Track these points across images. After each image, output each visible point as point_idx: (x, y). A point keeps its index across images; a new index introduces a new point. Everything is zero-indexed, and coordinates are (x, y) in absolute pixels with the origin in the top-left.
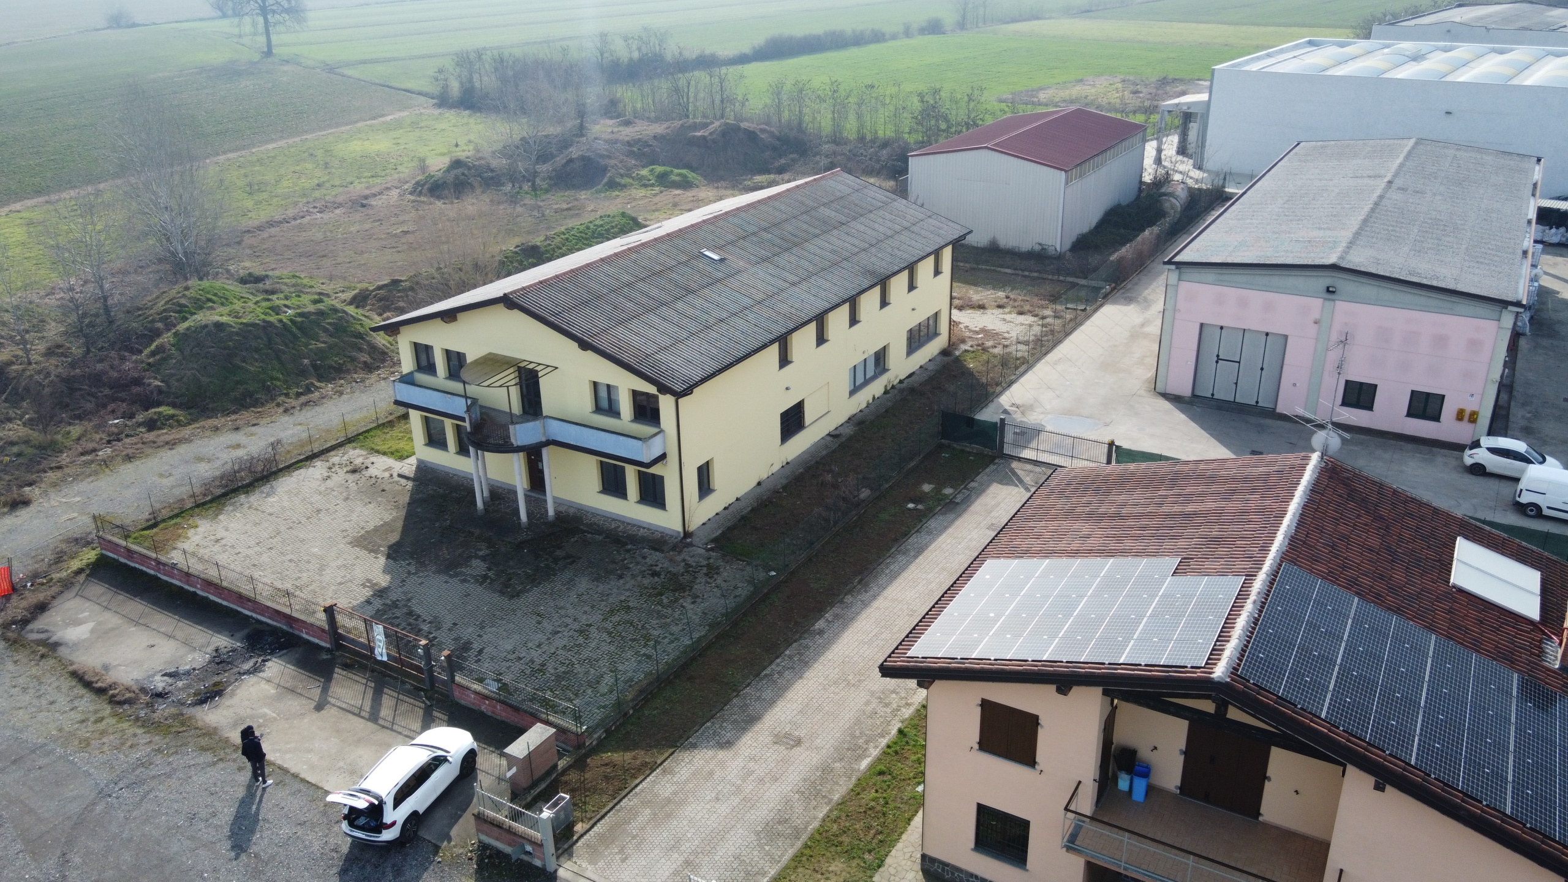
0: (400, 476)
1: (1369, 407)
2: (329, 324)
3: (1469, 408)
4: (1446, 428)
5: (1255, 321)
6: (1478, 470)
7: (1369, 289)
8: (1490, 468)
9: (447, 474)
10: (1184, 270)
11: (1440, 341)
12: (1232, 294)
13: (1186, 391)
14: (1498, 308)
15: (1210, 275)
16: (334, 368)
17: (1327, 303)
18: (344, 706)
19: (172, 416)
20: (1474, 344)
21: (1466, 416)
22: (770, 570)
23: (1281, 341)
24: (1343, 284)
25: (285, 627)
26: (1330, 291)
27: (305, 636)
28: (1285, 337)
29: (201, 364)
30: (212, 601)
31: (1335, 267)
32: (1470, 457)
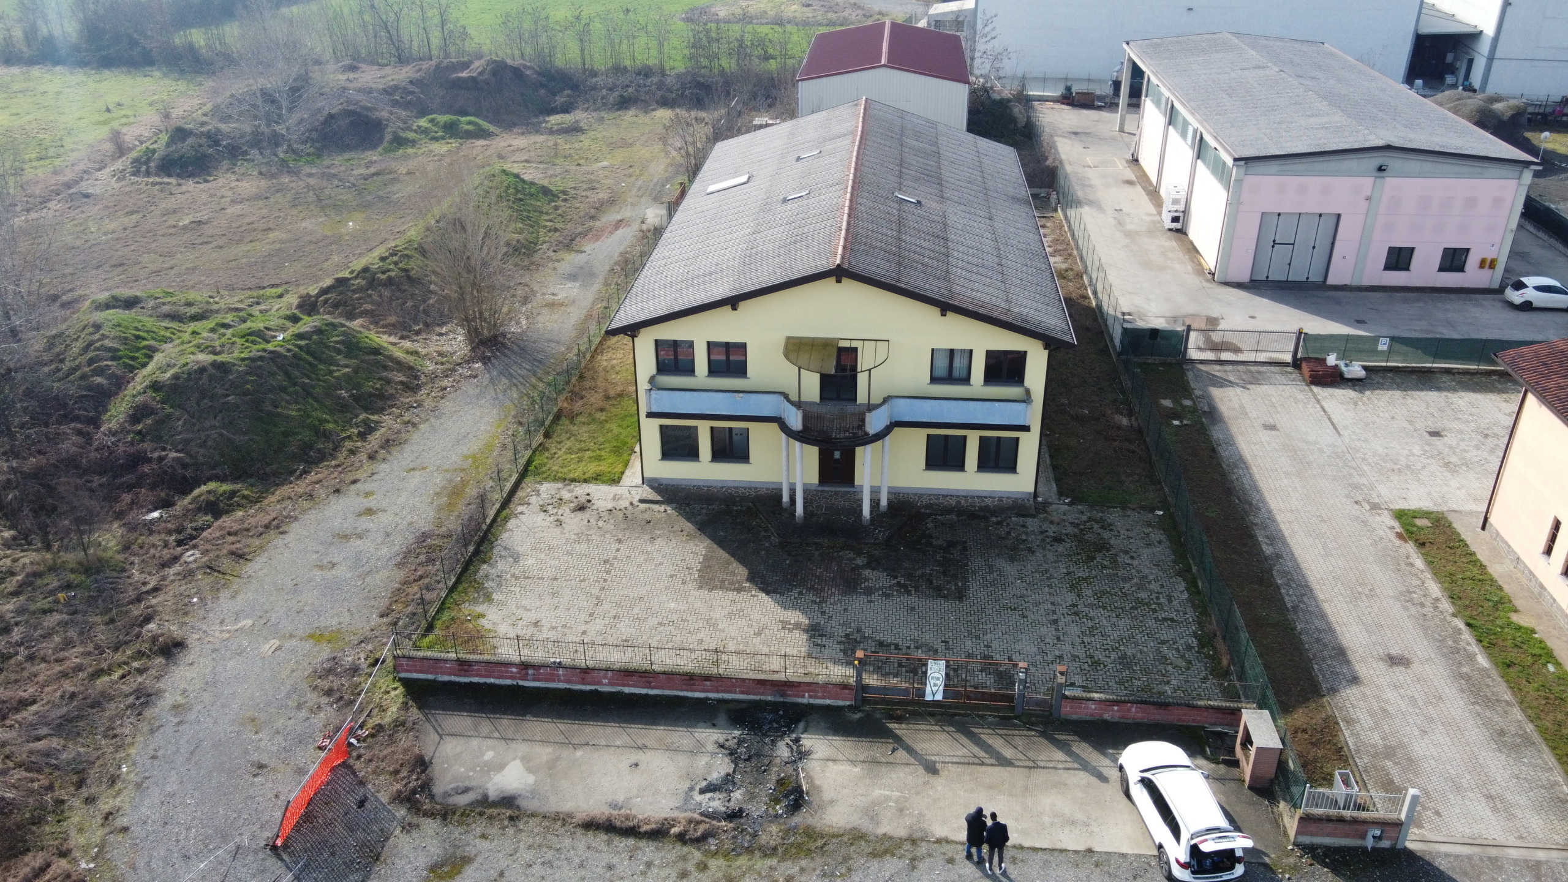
0: (642, 501)
1: (1407, 268)
2: (337, 342)
3: (1489, 257)
4: (1472, 276)
5: (1312, 206)
6: (1527, 307)
7: (1413, 164)
8: (1536, 304)
9: (699, 487)
10: (1251, 164)
11: (1471, 202)
12: (1292, 182)
13: (1245, 277)
14: (1519, 169)
15: (1274, 166)
16: (374, 395)
17: (1378, 180)
18: (955, 759)
19: (233, 493)
20: (1497, 201)
21: (1488, 264)
22: (1152, 510)
23: (1334, 220)
24: (1394, 162)
25: (769, 698)
26: (1381, 169)
27: (805, 701)
28: (1339, 216)
29: (223, 418)
30: (632, 694)
31: (1388, 148)
32: (1517, 297)
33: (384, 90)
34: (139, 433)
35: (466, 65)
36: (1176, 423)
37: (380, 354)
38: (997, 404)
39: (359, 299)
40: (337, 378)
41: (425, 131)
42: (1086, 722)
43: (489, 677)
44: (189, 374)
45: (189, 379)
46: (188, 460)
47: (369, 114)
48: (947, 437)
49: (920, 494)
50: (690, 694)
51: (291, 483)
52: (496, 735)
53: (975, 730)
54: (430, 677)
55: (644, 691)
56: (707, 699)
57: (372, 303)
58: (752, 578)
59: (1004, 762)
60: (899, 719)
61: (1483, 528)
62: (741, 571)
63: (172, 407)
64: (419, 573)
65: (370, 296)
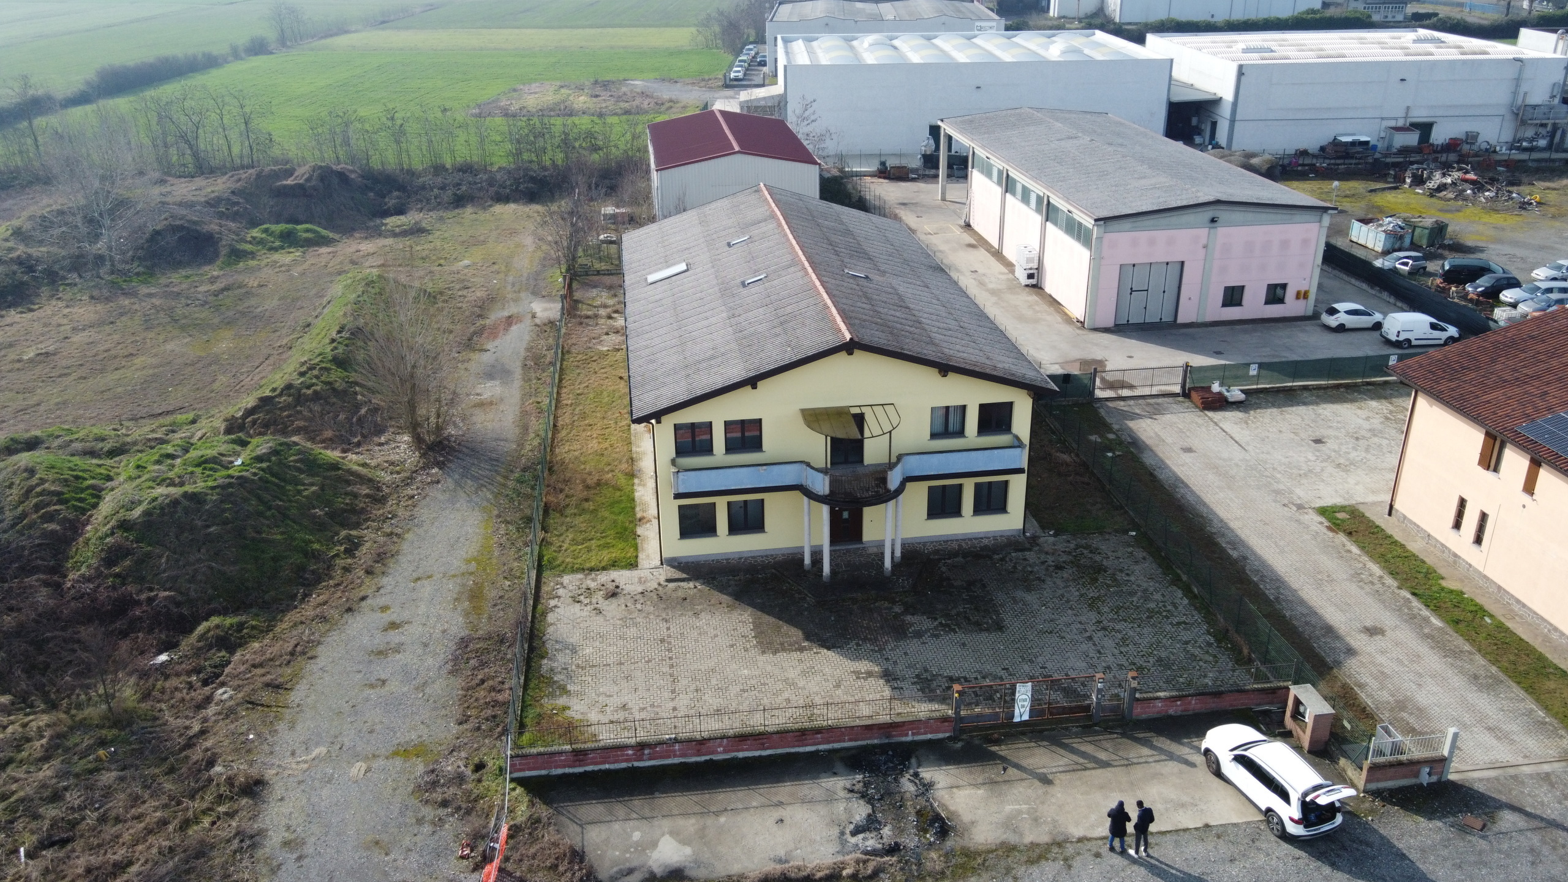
1: (1240, 304)
3: (1303, 289)
4: (1291, 307)
5: (1160, 255)
6: (1341, 328)
7: (1238, 215)
8: (1348, 326)
9: (718, 562)
10: (1109, 223)
11: (1285, 244)
12: (1143, 236)
13: (1110, 323)
14: (1319, 213)
15: (1127, 224)
17: (1212, 231)
20: (1305, 242)
21: (1302, 295)
22: (1126, 532)
23: (1178, 267)
24: (1223, 214)
25: (876, 741)
26: (1213, 221)
27: (909, 738)
28: (1183, 263)
29: (208, 551)
30: (746, 758)
31: (1218, 202)
32: (1332, 321)
33: (207, 202)
34: (117, 575)
35: (290, 173)
36: (1110, 454)
37: (339, 469)
38: (996, 452)
39: (289, 416)
40: (306, 497)
41: (261, 242)
42: (1155, 719)
43: (604, 763)
44: (162, 508)
45: (163, 514)
46: (179, 598)
47: (198, 228)
48: (944, 487)
49: (924, 542)
50: (801, 750)
51: (296, 607)
52: (635, 816)
53: (1066, 741)
54: (543, 772)
55: (757, 753)
56: (818, 751)
57: (305, 419)
58: (808, 637)
59: (1105, 765)
60: (997, 742)
61: (1390, 514)
62: (796, 634)
63: (150, 545)
64: (480, 677)
65: (300, 412)
